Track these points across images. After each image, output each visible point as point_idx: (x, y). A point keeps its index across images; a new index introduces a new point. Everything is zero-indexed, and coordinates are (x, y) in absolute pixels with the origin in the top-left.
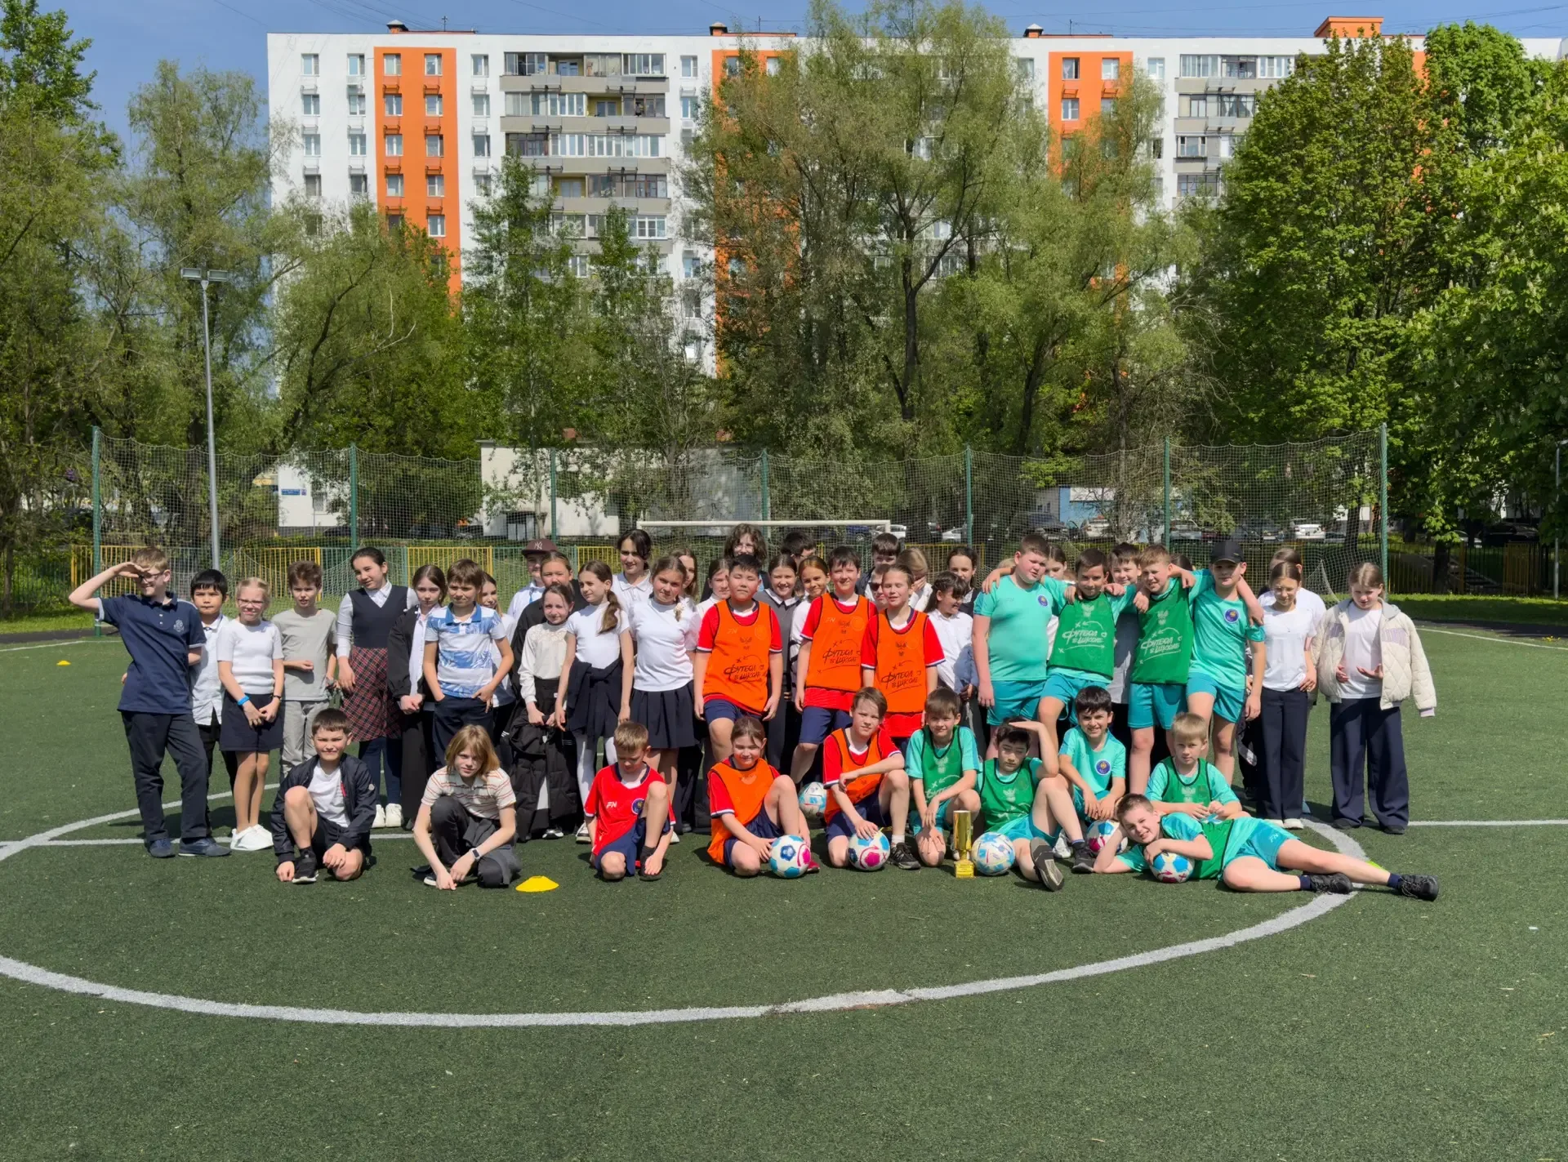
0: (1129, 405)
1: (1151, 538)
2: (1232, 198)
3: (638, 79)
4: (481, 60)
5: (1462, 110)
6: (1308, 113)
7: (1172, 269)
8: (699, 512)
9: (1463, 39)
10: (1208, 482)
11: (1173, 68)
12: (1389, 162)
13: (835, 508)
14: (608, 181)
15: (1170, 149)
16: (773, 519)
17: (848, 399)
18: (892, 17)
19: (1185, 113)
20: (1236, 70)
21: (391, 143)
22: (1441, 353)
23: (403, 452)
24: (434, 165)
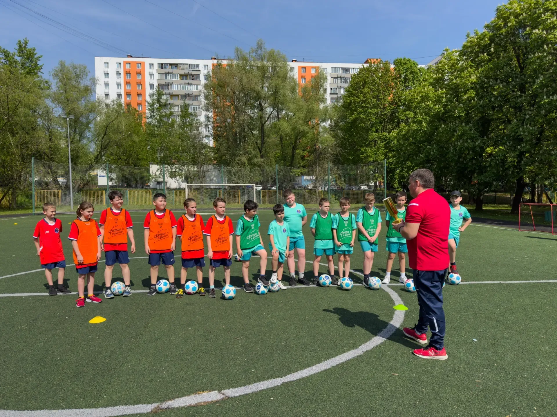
0: (319, 155)
1: (324, 189)
2: (345, 102)
3: (193, 70)
4: (151, 65)
5: (403, 80)
6: (364, 80)
7: (329, 121)
8: (207, 182)
9: (403, 62)
10: (339, 174)
11: (329, 71)
12: (385, 93)
13: (243, 181)
14: (185, 96)
15: (329, 91)
16: (228, 183)
17: (246, 153)
18: (256, 53)
19: (332, 82)
20: (345, 72)
21: (128, 86)
22: (398, 141)
23: (129, 165)
24: (139, 92)
